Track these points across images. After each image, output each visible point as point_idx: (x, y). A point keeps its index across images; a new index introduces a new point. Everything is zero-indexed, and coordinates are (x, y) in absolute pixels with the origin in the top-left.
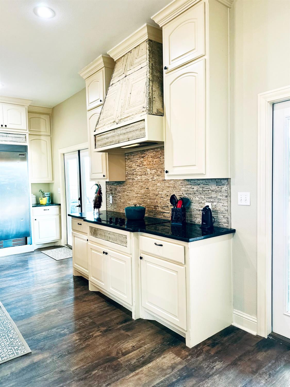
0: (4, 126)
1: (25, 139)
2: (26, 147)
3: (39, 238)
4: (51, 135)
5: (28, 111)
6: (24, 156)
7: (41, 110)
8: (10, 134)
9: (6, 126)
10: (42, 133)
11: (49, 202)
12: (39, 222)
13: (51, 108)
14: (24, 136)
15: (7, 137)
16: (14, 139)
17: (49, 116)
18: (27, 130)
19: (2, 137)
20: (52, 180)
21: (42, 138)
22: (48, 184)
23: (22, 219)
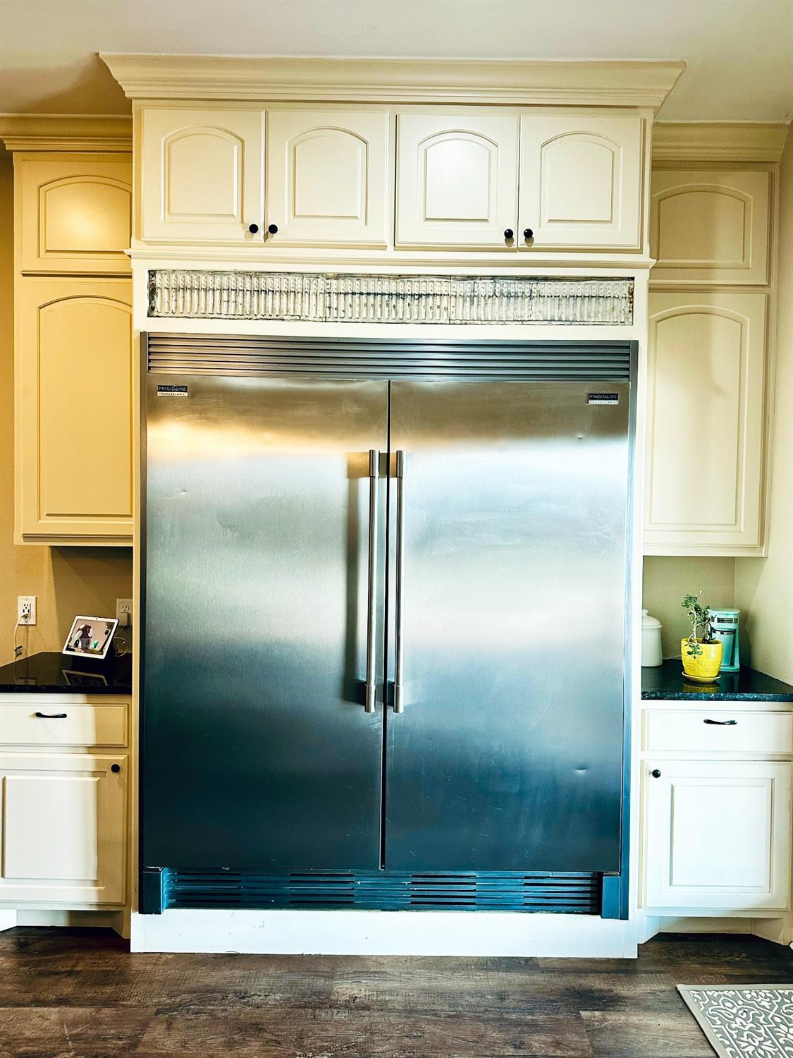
0: (519, 239)
1: (624, 304)
2: (628, 347)
3: (671, 884)
4: (769, 285)
5: (653, 161)
6: (615, 402)
7: (722, 149)
8: (546, 279)
9: (528, 234)
10: (719, 278)
11: (732, 664)
12: (672, 788)
13: (782, 126)
14: (621, 289)
15: (533, 301)
16: (567, 311)
17: (764, 176)
18: (640, 251)
19: (505, 299)
20: (755, 541)
21: (720, 302)
22: (728, 564)
23: (581, 769)
